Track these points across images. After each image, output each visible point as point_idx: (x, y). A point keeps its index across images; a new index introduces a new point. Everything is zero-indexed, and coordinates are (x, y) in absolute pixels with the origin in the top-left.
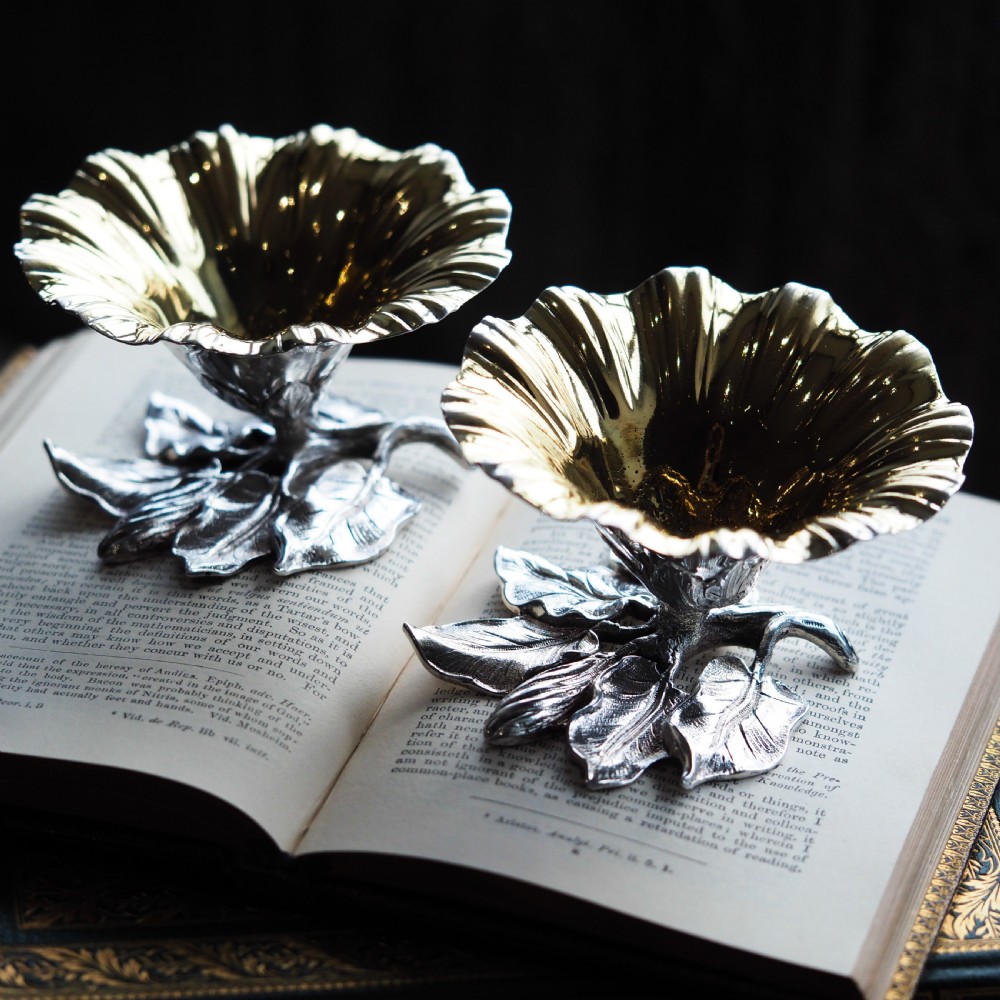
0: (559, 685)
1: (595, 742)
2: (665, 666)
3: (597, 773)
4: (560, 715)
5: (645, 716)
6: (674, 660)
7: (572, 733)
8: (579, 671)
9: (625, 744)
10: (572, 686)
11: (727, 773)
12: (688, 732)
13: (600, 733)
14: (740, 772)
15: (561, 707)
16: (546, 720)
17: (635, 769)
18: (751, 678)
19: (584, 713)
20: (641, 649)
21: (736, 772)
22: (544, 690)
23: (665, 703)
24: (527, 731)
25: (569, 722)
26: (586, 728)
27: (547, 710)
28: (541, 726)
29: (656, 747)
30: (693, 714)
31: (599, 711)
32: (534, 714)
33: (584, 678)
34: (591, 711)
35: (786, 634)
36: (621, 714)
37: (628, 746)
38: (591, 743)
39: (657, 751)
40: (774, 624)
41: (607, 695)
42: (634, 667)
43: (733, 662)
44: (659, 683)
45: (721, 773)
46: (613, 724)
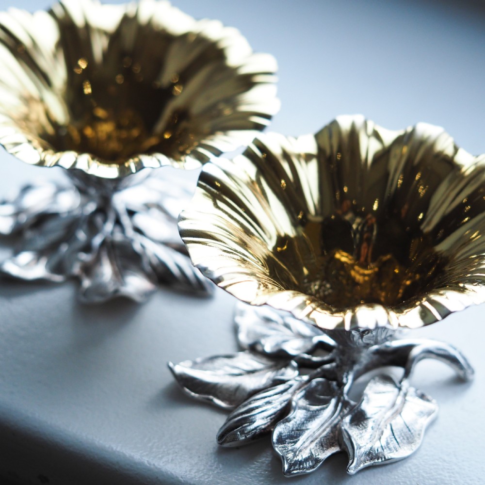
0: (269, 403)
1: (292, 443)
2: (341, 385)
3: (290, 466)
4: (269, 424)
5: (326, 421)
6: (347, 380)
7: (275, 437)
8: (282, 392)
9: (312, 441)
10: (277, 403)
11: (380, 460)
12: (354, 432)
13: (294, 436)
14: (389, 459)
15: (269, 418)
16: (258, 428)
17: (317, 461)
18: (400, 389)
19: (283, 423)
20: (325, 374)
21: (385, 460)
22: (257, 408)
23: (341, 410)
24: (246, 437)
25: (274, 428)
26: (285, 433)
27: (260, 421)
28: (255, 432)
29: (333, 443)
30: (359, 418)
31: (295, 420)
32: (249, 425)
33: (286, 396)
34: (289, 421)
35: (424, 358)
36: (309, 421)
37: (314, 444)
38: (288, 443)
39: (333, 446)
40: (415, 352)
41: (300, 408)
42: (320, 387)
43: (387, 379)
44: (336, 397)
45: (376, 461)
46: (304, 428)
